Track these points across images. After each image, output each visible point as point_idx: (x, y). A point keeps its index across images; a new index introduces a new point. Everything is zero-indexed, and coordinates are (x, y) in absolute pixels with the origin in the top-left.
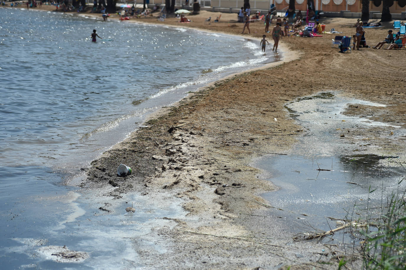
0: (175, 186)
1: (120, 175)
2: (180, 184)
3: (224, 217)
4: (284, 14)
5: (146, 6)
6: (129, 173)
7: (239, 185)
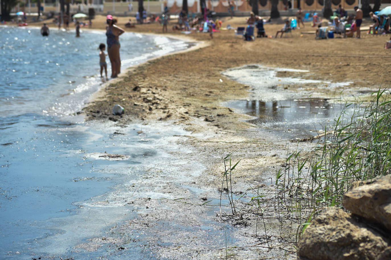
0: (168, 118)
1: (115, 114)
2: (172, 117)
3: (225, 133)
4: (177, 17)
5: (41, 14)
6: (123, 112)
7: (223, 115)
